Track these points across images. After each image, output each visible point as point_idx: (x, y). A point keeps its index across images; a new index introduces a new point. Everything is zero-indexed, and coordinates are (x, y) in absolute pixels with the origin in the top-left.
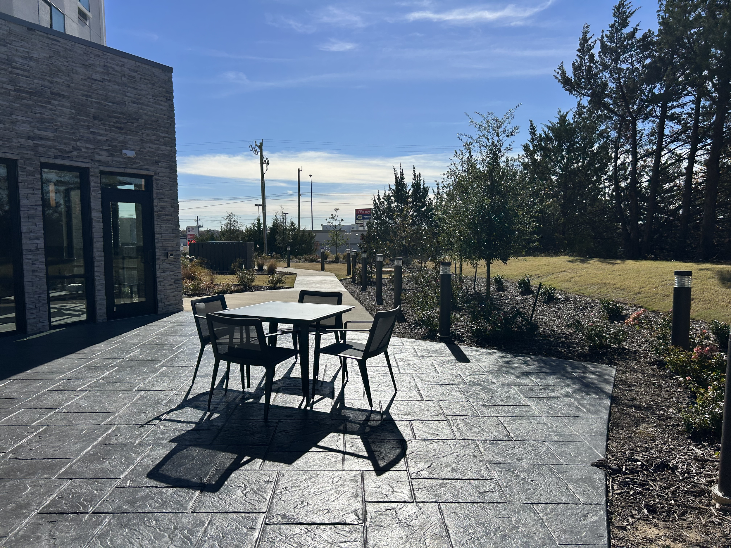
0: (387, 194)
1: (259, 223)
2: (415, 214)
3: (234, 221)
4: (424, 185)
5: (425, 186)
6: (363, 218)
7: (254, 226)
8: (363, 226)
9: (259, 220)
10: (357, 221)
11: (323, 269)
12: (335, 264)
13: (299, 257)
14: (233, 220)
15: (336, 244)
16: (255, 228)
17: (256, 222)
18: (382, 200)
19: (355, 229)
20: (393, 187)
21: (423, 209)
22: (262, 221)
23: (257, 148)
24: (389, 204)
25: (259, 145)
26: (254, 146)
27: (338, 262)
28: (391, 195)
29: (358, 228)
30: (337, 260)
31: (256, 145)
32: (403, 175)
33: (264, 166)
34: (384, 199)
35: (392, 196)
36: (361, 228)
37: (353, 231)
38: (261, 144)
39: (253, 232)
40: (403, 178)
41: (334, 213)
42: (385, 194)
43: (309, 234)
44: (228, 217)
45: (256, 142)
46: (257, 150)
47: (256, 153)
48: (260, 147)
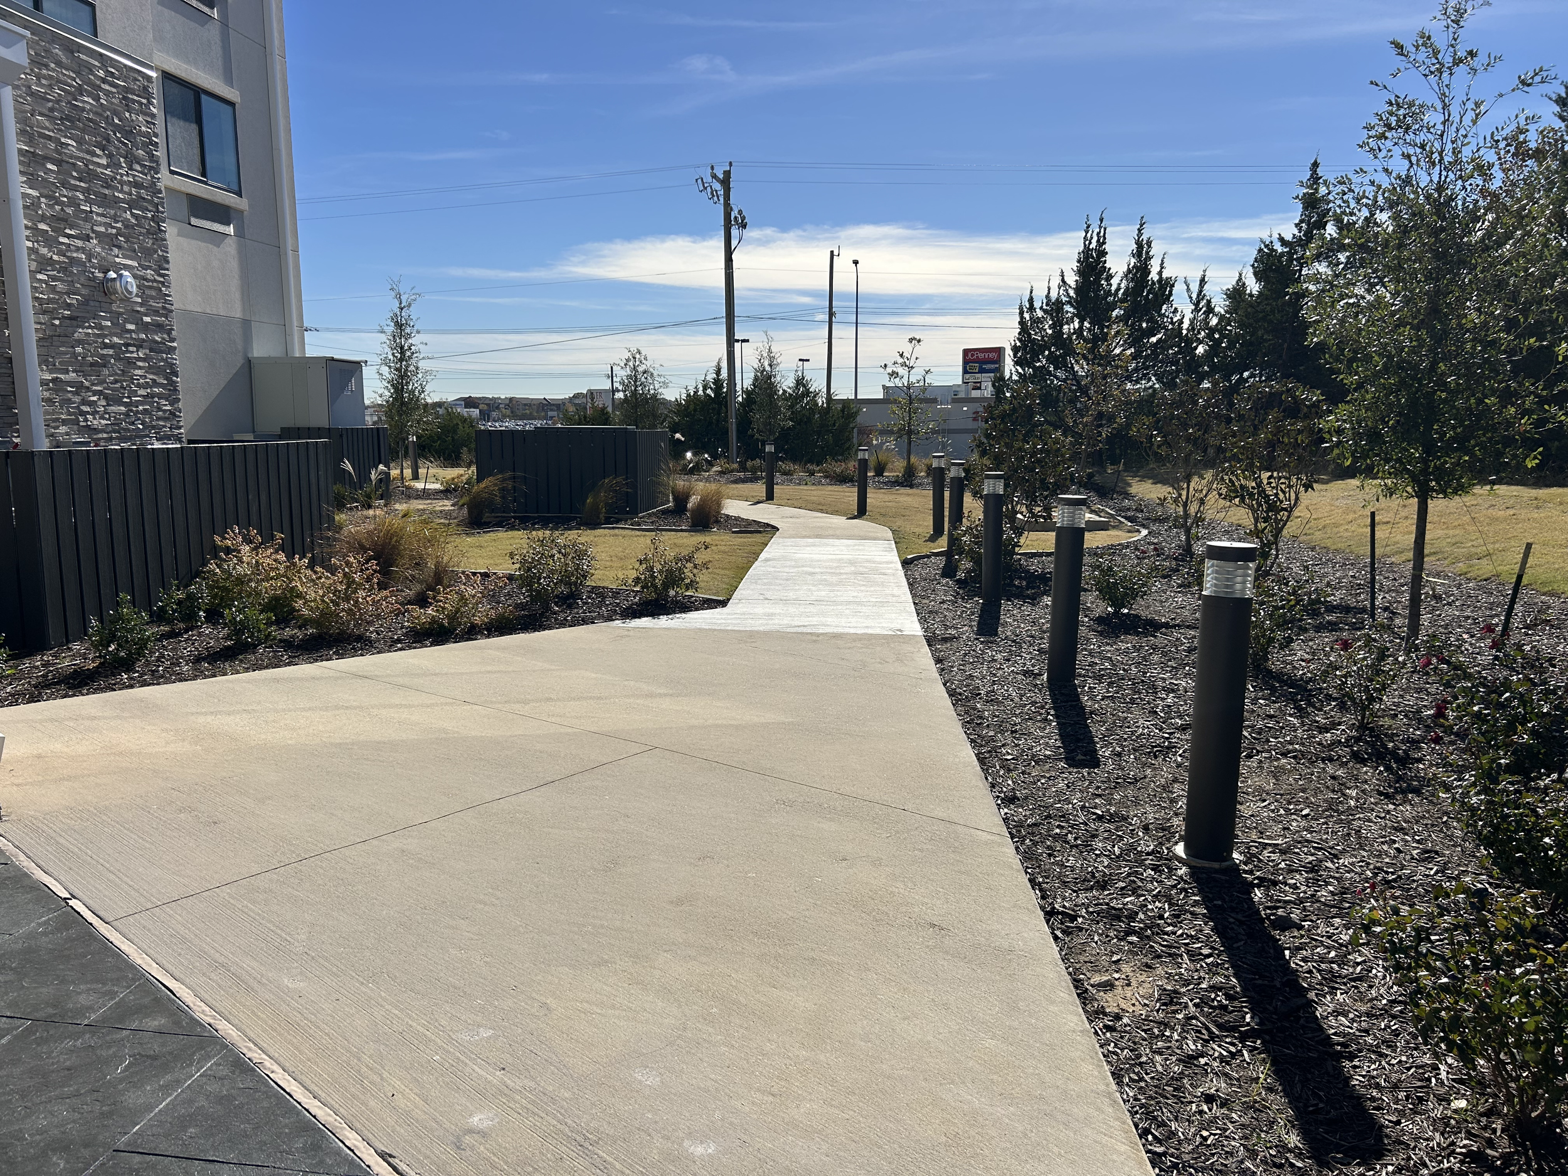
0: (1054, 295)
1: (718, 382)
2: (1128, 352)
3: (645, 372)
4: (1160, 273)
5: (1164, 276)
6: (982, 371)
7: (705, 388)
8: (979, 388)
9: (718, 372)
10: (967, 376)
11: (862, 511)
12: (903, 490)
13: (810, 467)
14: (640, 369)
15: (910, 432)
16: (709, 391)
17: (711, 377)
18: (1040, 314)
19: (962, 395)
20: (1072, 279)
21: (1154, 340)
22: (724, 374)
23: (717, 186)
24: (1058, 324)
25: (721, 176)
26: (708, 179)
27: (911, 486)
28: (1064, 299)
29: (967, 393)
30: (908, 480)
31: (714, 176)
32: (1104, 243)
33: (735, 232)
34: (1045, 311)
35: (1069, 303)
36: (975, 394)
37: (956, 400)
38: (727, 174)
39: (701, 402)
40: (1104, 253)
41: (907, 348)
42: (1048, 296)
43: (844, 408)
44: (628, 360)
45: (712, 168)
46: (716, 191)
47: (715, 198)
48: (726, 182)
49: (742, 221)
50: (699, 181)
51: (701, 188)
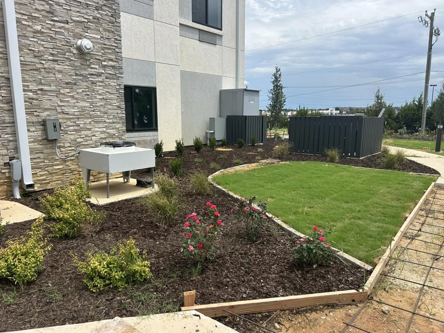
1: (420, 101)
16: (416, 102)
23: (428, 19)
25: (430, 15)
31: (427, 15)
33: (434, 37)
38: (433, 14)
45: (426, 12)
46: (427, 22)
47: (426, 25)
48: (432, 18)
49: (438, 32)
50: (420, 18)
51: (420, 20)
